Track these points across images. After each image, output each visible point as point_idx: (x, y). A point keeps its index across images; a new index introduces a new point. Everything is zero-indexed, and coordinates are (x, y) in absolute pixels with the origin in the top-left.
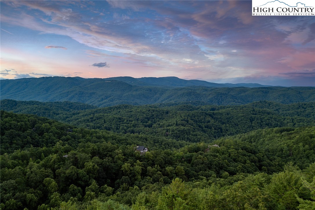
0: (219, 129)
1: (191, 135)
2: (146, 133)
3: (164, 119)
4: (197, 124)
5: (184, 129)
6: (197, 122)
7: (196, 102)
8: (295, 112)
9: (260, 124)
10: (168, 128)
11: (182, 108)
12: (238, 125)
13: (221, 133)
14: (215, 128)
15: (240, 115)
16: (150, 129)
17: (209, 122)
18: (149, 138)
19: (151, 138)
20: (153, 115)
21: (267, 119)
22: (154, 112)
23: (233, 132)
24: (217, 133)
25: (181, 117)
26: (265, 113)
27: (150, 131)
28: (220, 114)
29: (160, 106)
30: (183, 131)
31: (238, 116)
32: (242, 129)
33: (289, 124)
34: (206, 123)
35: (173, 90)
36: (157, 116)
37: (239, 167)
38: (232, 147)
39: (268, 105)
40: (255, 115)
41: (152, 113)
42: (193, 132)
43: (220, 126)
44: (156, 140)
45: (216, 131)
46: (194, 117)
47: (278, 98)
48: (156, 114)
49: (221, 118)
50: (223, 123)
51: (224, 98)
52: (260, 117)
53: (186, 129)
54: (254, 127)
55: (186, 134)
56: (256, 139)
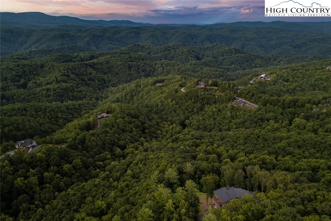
0: (102, 80)
1: (75, 93)
2: (22, 96)
3: (40, 74)
4: (79, 78)
5: (67, 86)
6: (78, 75)
7: (72, 46)
8: (163, 55)
9: (137, 71)
10: (48, 86)
11: (58, 58)
12: (118, 74)
13: (104, 85)
14: (98, 80)
15: (120, 63)
16: (25, 91)
17: (91, 74)
18: (28, 107)
19: (31, 106)
20: (25, 71)
21: (143, 66)
22: (25, 67)
23: (116, 82)
24: (101, 84)
25: (60, 71)
26: (140, 59)
27: (26, 93)
28: (100, 64)
29: (30, 54)
30: (66, 89)
31: (117, 65)
32: (123, 78)
33: (159, 69)
34: (88, 76)
35: (42, 31)
36: (30, 72)
37: (128, 139)
38: (119, 115)
39: (142, 48)
40: (131, 63)
41: (23, 69)
42: (77, 88)
43: (102, 77)
44: (37, 109)
45: (100, 83)
46: (75, 70)
47: (149, 39)
48: (28, 69)
49: (102, 68)
50: (105, 73)
51: (100, 40)
52: (137, 64)
53: (69, 86)
54: (133, 75)
55: (70, 91)
56: (136, 93)
